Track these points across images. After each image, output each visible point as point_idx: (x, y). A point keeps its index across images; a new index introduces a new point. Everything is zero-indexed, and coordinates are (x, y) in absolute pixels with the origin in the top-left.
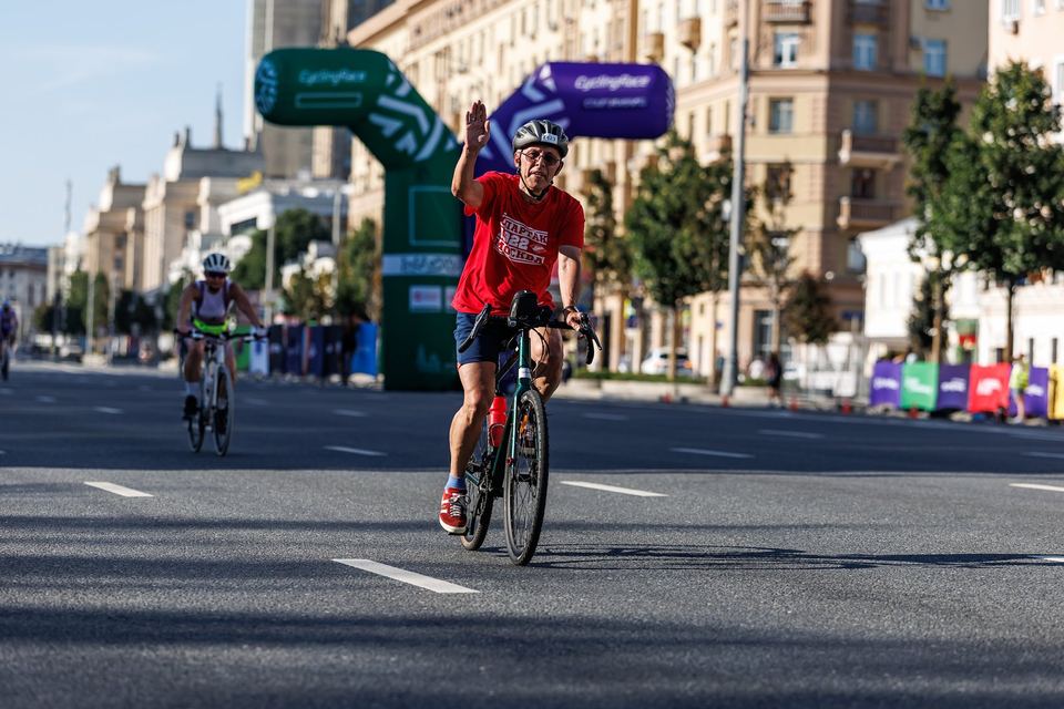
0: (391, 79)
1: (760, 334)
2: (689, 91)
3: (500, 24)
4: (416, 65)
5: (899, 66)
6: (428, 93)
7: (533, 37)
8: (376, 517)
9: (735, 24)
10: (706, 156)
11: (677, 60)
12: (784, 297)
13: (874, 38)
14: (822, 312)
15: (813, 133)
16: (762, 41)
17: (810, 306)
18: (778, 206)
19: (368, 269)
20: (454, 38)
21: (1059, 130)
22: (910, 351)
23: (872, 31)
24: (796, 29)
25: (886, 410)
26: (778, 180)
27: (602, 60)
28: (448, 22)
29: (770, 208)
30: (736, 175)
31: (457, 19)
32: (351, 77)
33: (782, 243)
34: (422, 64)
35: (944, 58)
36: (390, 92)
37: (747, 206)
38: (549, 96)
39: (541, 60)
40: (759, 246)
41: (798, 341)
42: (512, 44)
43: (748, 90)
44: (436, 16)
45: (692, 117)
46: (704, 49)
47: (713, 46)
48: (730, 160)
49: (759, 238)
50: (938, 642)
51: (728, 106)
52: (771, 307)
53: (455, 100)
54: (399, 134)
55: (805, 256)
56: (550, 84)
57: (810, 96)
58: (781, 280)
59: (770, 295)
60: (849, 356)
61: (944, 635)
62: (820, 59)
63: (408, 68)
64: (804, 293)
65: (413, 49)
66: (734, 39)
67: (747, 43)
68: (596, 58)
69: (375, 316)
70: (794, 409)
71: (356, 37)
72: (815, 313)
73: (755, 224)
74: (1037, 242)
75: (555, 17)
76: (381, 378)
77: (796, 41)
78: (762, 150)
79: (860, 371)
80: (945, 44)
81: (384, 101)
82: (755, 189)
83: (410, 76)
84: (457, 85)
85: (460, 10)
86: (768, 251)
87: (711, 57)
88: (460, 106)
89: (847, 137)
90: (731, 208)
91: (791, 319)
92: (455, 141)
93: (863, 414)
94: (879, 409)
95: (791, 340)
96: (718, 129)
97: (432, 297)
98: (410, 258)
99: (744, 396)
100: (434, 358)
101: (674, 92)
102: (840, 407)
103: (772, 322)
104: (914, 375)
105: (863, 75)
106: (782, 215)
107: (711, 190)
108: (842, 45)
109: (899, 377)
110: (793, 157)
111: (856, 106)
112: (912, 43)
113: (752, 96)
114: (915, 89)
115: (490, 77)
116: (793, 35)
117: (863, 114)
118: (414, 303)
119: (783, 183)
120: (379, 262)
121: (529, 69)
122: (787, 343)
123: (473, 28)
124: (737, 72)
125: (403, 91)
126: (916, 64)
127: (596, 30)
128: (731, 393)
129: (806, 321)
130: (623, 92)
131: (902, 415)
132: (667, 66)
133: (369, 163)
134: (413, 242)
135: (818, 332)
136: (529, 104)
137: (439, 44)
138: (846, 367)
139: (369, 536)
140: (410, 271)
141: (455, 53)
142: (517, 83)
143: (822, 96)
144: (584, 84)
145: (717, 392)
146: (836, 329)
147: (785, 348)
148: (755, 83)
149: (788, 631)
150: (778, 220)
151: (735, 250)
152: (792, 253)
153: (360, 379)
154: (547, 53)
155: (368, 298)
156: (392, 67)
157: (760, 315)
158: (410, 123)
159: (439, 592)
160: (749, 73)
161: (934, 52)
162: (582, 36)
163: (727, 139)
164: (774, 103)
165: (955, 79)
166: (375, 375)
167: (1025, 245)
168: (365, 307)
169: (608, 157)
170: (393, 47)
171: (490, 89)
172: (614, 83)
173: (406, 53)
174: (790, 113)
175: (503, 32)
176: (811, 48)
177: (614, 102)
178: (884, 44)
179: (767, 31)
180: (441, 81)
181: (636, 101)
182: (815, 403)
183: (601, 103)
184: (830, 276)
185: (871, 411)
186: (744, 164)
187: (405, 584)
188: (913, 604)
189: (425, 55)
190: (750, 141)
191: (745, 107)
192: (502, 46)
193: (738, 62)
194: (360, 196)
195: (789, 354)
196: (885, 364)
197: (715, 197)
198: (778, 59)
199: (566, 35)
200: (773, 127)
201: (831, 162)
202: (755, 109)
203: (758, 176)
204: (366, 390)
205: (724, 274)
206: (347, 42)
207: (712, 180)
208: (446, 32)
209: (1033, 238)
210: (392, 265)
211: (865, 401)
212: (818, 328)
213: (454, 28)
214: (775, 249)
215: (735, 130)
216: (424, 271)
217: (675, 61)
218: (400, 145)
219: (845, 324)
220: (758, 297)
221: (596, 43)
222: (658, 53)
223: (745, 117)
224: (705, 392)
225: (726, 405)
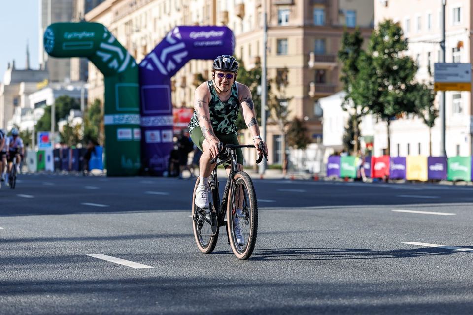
0: (106, 35)
1: (276, 145)
2: (240, 37)
3: (153, 9)
4: (116, 29)
5: (335, 23)
6: (122, 41)
7: (169, 14)
8: (106, 235)
9: (260, 6)
10: (249, 66)
11: (234, 23)
12: (286, 128)
13: (324, 11)
14: (303, 135)
15: (297, 54)
16: (273, 14)
17: (298, 132)
18: (282, 87)
19: (98, 122)
20: (133, 16)
21: (407, 49)
22: (344, 151)
23: (322, 7)
24: (288, 8)
25: (334, 178)
26: (282, 76)
27: (201, 24)
28: (130, 9)
29: (279, 88)
30: (263, 74)
31: (134, 7)
32: (88, 35)
33: (284, 104)
34: (118, 28)
35: (355, 19)
36: (106, 41)
37: (269, 88)
38: (178, 41)
39: (173, 25)
40: (274, 106)
41: (294, 148)
42: (160, 18)
43: (267, 36)
44: (125, 6)
45: (242, 49)
46: (246, 18)
47: (251, 16)
48: (260, 68)
49: (274, 102)
50: (363, 284)
51: (258, 43)
52: (280, 133)
53: (135, 44)
54: (110, 60)
55: (295, 110)
56: (179, 36)
57: (295, 37)
58: (285, 121)
59: (280, 128)
60: (316, 154)
61: (365, 280)
62: (299, 21)
63: (113, 30)
64: (295, 127)
65: (115, 21)
66: (260, 13)
67: (266, 15)
68: (198, 23)
69: (101, 143)
70: (292, 179)
71: (89, 17)
72: (300, 135)
73: (272, 97)
74: (399, 100)
75: (179, 5)
76: (105, 171)
77: (288, 13)
78: (274, 63)
79: (322, 161)
80: (355, 12)
81: (103, 45)
82: (271, 80)
83: (114, 33)
84: (136, 37)
85: (136, 3)
86: (279, 108)
87: (250, 21)
88: (137, 47)
89: (312, 55)
90: (261, 89)
91: (290, 139)
92: (136, 63)
93: (323, 181)
94: (331, 177)
95: (290, 148)
96: (254, 53)
97: (127, 134)
98: (117, 116)
99: (270, 174)
100: (129, 161)
101: (234, 37)
102: (313, 178)
103: (281, 140)
104: (346, 162)
105: (318, 28)
106: (284, 92)
107: (252, 81)
108: (309, 14)
109: (339, 163)
110: (288, 65)
111: (316, 41)
112: (340, 12)
113: (269, 38)
114: (342, 33)
115: (150, 34)
116: (287, 10)
117: (319, 45)
118: (120, 137)
119: (284, 77)
120: (103, 118)
121: (168, 29)
122: (288, 149)
123: (142, 11)
124: (262, 28)
125: (111, 40)
126: (342, 22)
127: (197, 11)
128: (264, 173)
129: (297, 139)
130: (212, 39)
131: (341, 180)
132: (230, 26)
133: (96, 74)
134: (118, 109)
135: (302, 144)
136: (169, 45)
137: (127, 19)
138: (315, 159)
139: (103, 243)
140: (117, 122)
141: (134, 22)
142: (163, 36)
143: (300, 37)
144: (194, 35)
145: (257, 172)
146: (310, 142)
147: (288, 152)
148: (270, 32)
149: (294, 280)
150: (282, 94)
151: (264, 108)
152: (289, 108)
153: (96, 172)
154: (176, 21)
155: (98, 136)
156: (106, 30)
157: (276, 137)
158: (115, 55)
159: (135, 268)
160: (267, 28)
161: (350, 16)
162: (191, 13)
163: (258, 58)
164: (279, 41)
165: (360, 28)
166: (102, 169)
167: (394, 102)
168: (97, 139)
169: (205, 68)
170: (106, 21)
171: (150, 38)
172: (208, 35)
173: (112, 23)
174: (286, 45)
175: (155, 13)
176: (295, 16)
177: (208, 43)
178: (328, 13)
179: (275, 9)
180: (128, 36)
181: (218, 43)
182: (302, 176)
183: (202, 44)
184: (307, 118)
185: (326, 179)
186: (266, 69)
187: (120, 265)
188: (351, 266)
189: (120, 24)
190: (269, 59)
191: (266, 43)
192: (155, 19)
193: (262, 23)
194: (93, 89)
195: (290, 154)
196: (333, 158)
197: (254, 84)
198: (280, 21)
199: (184, 13)
200: (279, 52)
201: (306, 67)
202: (270, 45)
203: (273, 75)
204: (99, 177)
205: (259, 119)
206: (84, 19)
207: (252, 77)
208: (129, 13)
209: (397, 98)
210: (109, 120)
211: (324, 174)
212: (302, 142)
213: (133, 11)
214: (281, 107)
215: (262, 54)
216: (123, 122)
217: (233, 23)
218: (111, 65)
219: (314, 140)
220: (275, 129)
221: (198, 16)
222: (226, 20)
223: (266, 48)
224: (252, 173)
225: (262, 179)
